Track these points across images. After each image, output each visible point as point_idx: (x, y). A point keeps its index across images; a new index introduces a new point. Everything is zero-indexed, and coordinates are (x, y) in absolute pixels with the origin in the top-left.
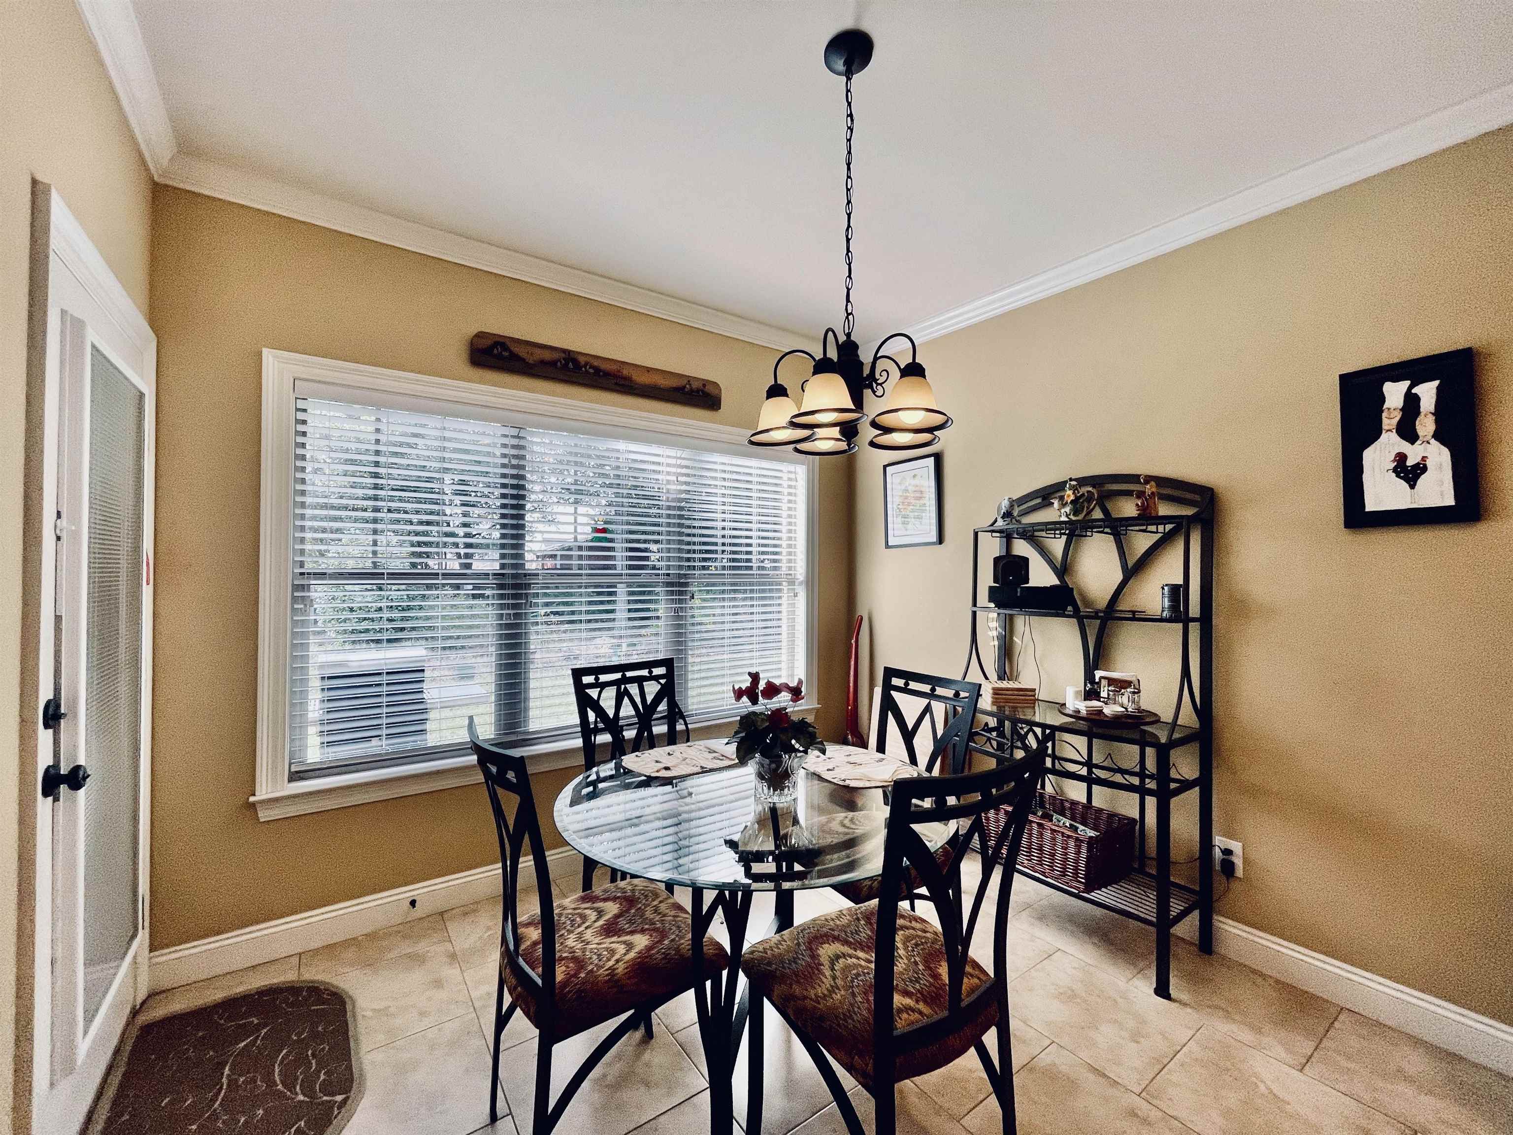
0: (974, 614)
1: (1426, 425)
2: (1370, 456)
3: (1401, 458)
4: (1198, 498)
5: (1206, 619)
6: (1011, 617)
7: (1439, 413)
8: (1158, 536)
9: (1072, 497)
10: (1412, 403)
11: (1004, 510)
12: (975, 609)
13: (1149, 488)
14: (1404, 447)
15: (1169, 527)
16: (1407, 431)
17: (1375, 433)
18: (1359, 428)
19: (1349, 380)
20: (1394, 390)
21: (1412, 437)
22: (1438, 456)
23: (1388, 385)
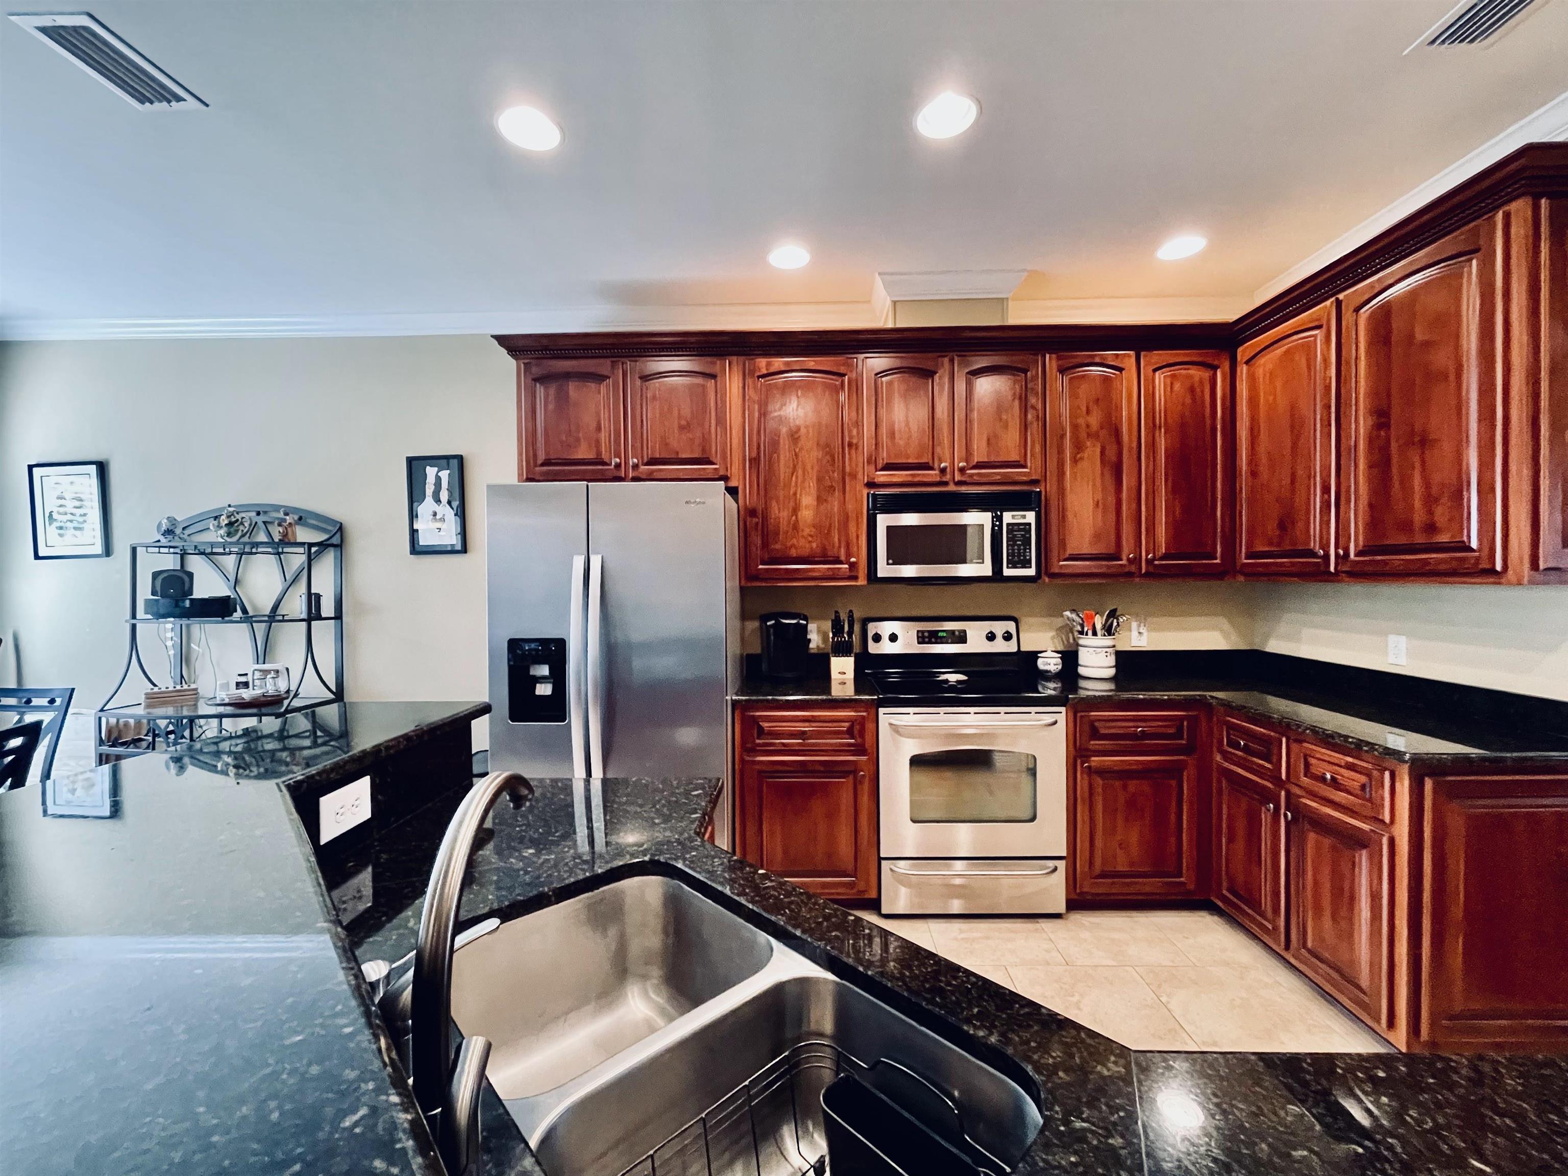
0: (134, 627)
1: (444, 496)
2: (420, 509)
3: (435, 513)
4: (331, 528)
5: (338, 617)
6: (188, 626)
7: (451, 488)
9: (226, 522)
10: (438, 479)
11: (164, 528)
12: (134, 621)
13: (289, 519)
14: (436, 507)
16: (437, 498)
17: (422, 497)
18: (415, 494)
19: (410, 461)
20: (431, 471)
21: (438, 501)
22: (449, 514)
23: (428, 469)
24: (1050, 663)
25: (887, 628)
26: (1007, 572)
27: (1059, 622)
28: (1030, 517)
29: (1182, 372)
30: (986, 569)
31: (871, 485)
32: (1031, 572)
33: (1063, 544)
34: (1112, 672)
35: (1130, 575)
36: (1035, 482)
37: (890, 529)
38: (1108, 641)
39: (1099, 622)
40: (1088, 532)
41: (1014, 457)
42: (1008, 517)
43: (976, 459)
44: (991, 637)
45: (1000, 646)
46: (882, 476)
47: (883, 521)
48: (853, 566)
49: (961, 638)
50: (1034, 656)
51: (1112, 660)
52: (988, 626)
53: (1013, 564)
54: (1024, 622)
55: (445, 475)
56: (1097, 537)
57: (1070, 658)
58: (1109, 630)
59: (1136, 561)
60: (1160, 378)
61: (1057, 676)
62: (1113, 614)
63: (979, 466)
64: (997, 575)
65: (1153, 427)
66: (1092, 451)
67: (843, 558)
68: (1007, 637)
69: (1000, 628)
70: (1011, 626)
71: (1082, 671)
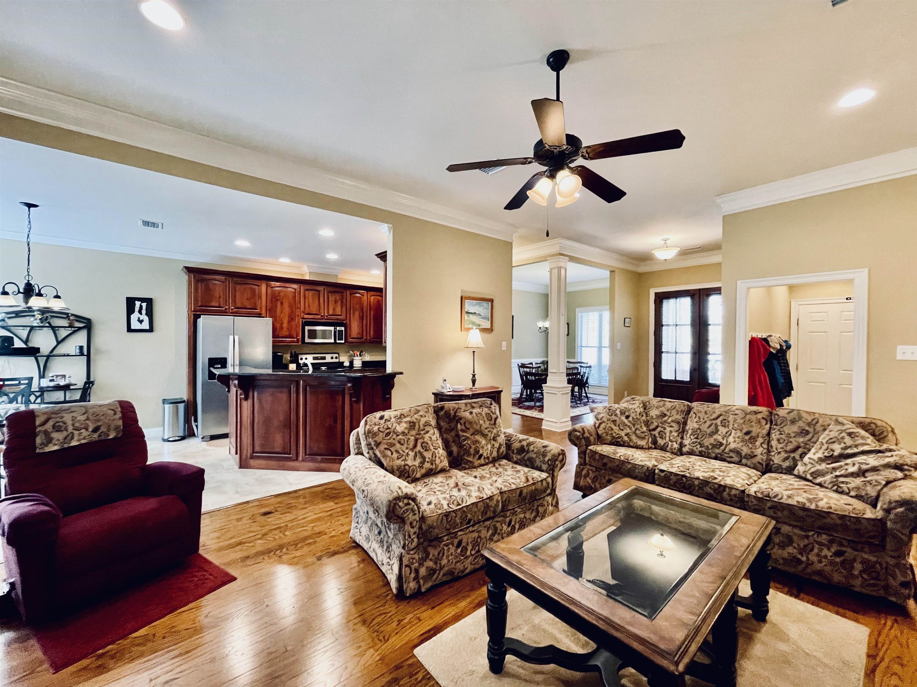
1: (144, 312)
2: (132, 316)
3: (139, 318)
4: (86, 321)
5: (89, 356)
7: (147, 309)
8: (71, 331)
9: (40, 317)
10: (141, 307)
13: (71, 318)
14: (139, 315)
15: (76, 329)
16: (140, 312)
17: (133, 312)
18: (130, 310)
19: (128, 299)
20: (138, 303)
21: (141, 314)
22: (146, 319)
23: (136, 302)
24: (347, 364)
25: (304, 357)
26: (338, 341)
27: (348, 354)
28: (343, 329)
29: (376, 297)
30: (332, 341)
31: (303, 318)
32: (343, 341)
33: (350, 335)
34: (361, 365)
35: (365, 343)
36: (344, 320)
37: (309, 330)
38: (360, 358)
39: (358, 354)
40: (356, 332)
41: (339, 313)
42: (338, 328)
43: (330, 313)
44: (332, 358)
45: (334, 360)
46: (306, 316)
47: (307, 328)
48: (298, 340)
49: (324, 358)
50: (343, 362)
51: (361, 363)
52: (330, 355)
53: (338, 340)
54: (340, 354)
55: (144, 305)
56: (358, 334)
57: (351, 363)
58: (360, 355)
59: (366, 339)
60: (372, 298)
61: (348, 367)
62: (361, 352)
63: (331, 315)
64: (335, 342)
65: (371, 309)
66: (357, 313)
67: (295, 336)
68: (336, 358)
69: (334, 356)
70: (337, 355)
71: (354, 366)
